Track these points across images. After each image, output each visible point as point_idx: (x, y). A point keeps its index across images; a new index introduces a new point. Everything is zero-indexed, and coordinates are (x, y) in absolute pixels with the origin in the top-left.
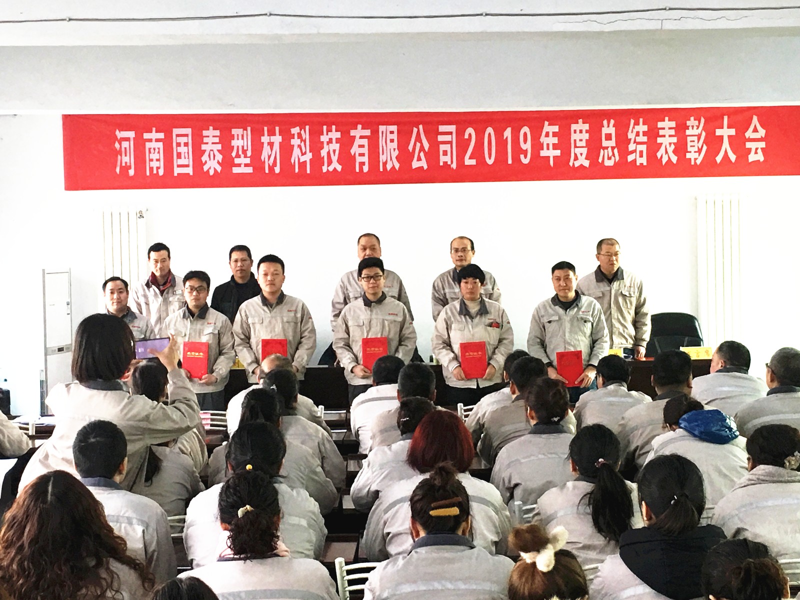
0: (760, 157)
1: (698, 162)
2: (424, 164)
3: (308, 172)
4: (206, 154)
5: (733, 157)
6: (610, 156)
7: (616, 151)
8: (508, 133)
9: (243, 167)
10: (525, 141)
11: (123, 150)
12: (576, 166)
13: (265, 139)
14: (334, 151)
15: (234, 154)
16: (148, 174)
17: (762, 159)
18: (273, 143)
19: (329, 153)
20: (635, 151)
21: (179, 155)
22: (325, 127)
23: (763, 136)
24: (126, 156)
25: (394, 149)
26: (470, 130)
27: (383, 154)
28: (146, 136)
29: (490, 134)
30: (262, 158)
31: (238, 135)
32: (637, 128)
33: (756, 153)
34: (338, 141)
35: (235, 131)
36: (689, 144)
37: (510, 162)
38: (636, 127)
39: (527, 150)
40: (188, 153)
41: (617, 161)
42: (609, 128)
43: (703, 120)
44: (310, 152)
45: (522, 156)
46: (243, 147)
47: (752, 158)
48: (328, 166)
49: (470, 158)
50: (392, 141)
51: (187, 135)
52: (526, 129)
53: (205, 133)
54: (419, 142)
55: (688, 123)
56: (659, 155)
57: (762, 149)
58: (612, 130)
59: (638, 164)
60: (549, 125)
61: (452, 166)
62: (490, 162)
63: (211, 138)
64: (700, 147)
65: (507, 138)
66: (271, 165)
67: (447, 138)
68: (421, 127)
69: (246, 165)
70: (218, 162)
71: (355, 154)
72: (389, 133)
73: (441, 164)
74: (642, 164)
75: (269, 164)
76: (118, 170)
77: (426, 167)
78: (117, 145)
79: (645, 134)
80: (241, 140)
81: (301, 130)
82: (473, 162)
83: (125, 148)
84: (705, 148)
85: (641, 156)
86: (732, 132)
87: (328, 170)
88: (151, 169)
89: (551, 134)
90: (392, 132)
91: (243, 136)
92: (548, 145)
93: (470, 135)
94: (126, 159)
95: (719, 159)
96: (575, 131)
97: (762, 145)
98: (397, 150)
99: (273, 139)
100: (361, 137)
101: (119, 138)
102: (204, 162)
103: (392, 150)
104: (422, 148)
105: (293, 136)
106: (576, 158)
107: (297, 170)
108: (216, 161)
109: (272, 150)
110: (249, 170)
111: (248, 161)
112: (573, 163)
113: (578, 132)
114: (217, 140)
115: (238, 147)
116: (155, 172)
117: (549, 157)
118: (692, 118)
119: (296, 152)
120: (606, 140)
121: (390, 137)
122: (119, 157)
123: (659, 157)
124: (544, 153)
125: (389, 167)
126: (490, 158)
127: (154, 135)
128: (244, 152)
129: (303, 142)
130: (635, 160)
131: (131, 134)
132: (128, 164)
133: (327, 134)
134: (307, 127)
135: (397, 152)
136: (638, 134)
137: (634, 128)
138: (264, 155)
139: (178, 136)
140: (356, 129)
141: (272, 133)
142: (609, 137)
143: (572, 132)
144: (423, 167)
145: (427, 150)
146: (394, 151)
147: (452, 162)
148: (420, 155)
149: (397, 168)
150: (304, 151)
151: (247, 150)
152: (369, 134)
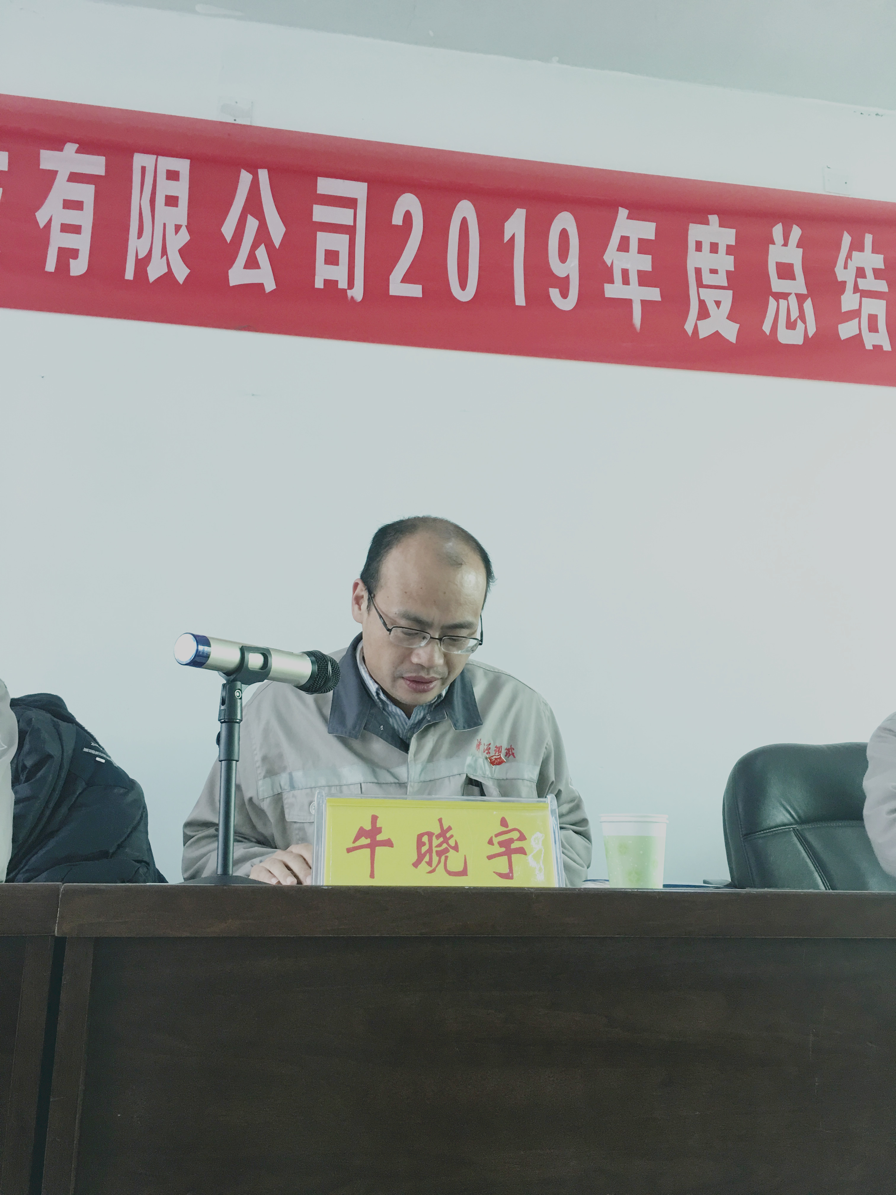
2: (265, 277)
6: (793, 318)
7: (808, 307)
8: (516, 225)
10: (563, 256)
12: (703, 335)
20: (856, 314)
25: (178, 228)
26: (410, 203)
27: (139, 236)
29: (464, 223)
32: (860, 259)
37: (520, 300)
38: (855, 254)
39: (568, 277)
41: (810, 335)
42: (786, 250)
45: (554, 294)
49: (406, 279)
50: (172, 201)
52: (565, 221)
54: (254, 215)
58: (794, 256)
59: (869, 346)
60: (630, 218)
61: (350, 293)
65: (513, 238)
67: (343, 216)
68: (263, 175)
71: (49, 224)
72: (163, 178)
73: (319, 284)
74: (877, 348)
77: (270, 286)
79: (879, 272)
82: (415, 291)
85: (873, 328)
89: (634, 245)
90: (173, 175)
92: (625, 271)
93: (408, 216)
96: (699, 246)
98: (184, 231)
100: (74, 177)
103: (170, 230)
104: (263, 236)
106: (703, 315)
112: (697, 328)
113: (706, 247)
117: (628, 302)
120: (779, 277)
121: (166, 188)
124: (614, 291)
125: (155, 271)
126: (463, 284)
130: (858, 339)
135: (184, 237)
136: (861, 273)
137: (849, 256)
140: (61, 151)
142: (786, 270)
143: (692, 245)
144: (261, 286)
145: (277, 242)
146: (176, 232)
147: (351, 284)
148: (257, 252)
149: (181, 278)
152: (100, 171)
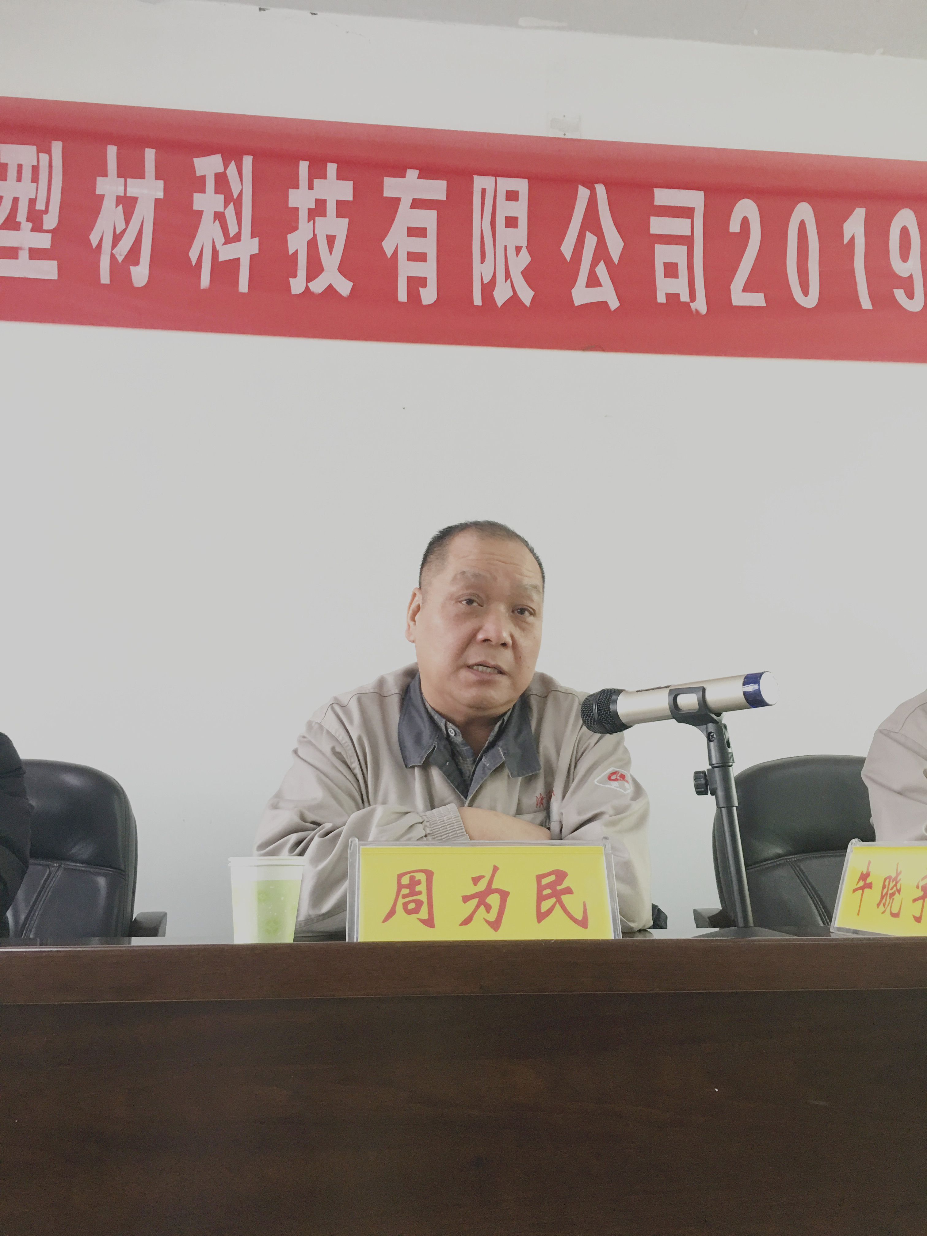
2: (608, 295)
3: (244, 291)
8: (855, 225)
9: (23, 259)
10: (905, 254)
13: (109, 186)
14: (331, 240)
18: (134, 199)
19: (312, 244)
22: (304, 167)
25: (518, 249)
26: (745, 209)
27: (483, 261)
29: (802, 225)
30: (94, 239)
31: (19, 165)
34: (342, 208)
35: (11, 154)
37: (866, 303)
39: (911, 277)
44: (253, 233)
46: (32, 202)
48: (310, 278)
49: (746, 289)
50: (511, 222)
52: (906, 218)
54: (592, 232)
61: (693, 306)
65: (853, 238)
66: (120, 259)
67: (679, 226)
68: (600, 189)
69: (35, 254)
71: (395, 253)
72: (503, 199)
73: (661, 298)
75: (113, 257)
77: (614, 304)
80: (29, 180)
81: (226, 166)
82: (757, 299)
87: (307, 287)
90: (512, 196)
91: (35, 169)
93: (745, 222)
98: (524, 252)
99: (135, 188)
100: (417, 204)
103: (511, 252)
104: (602, 252)
105: (200, 184)
107: (205, 283)
109: (128, 217)
110: (46, 271)
111: (44, 241)
115: (16, 199)
119: (208, 231)
121: (506, 209)
125: (501, 295)
126: (805, 289)
128: (36, 215)
129: (231, 205)
133: (311, 187)
134: (248, 157)
135: (525, 258)
138: (101, 232)
141: (131, 168)
144: (605, 303)
145: (616, 260)
146: (517, 254)
147: (693, 297)
148: (598, 270)
149: (526, 301)
150: (233, 230)
151: (46, 211)
152: (442, 196)
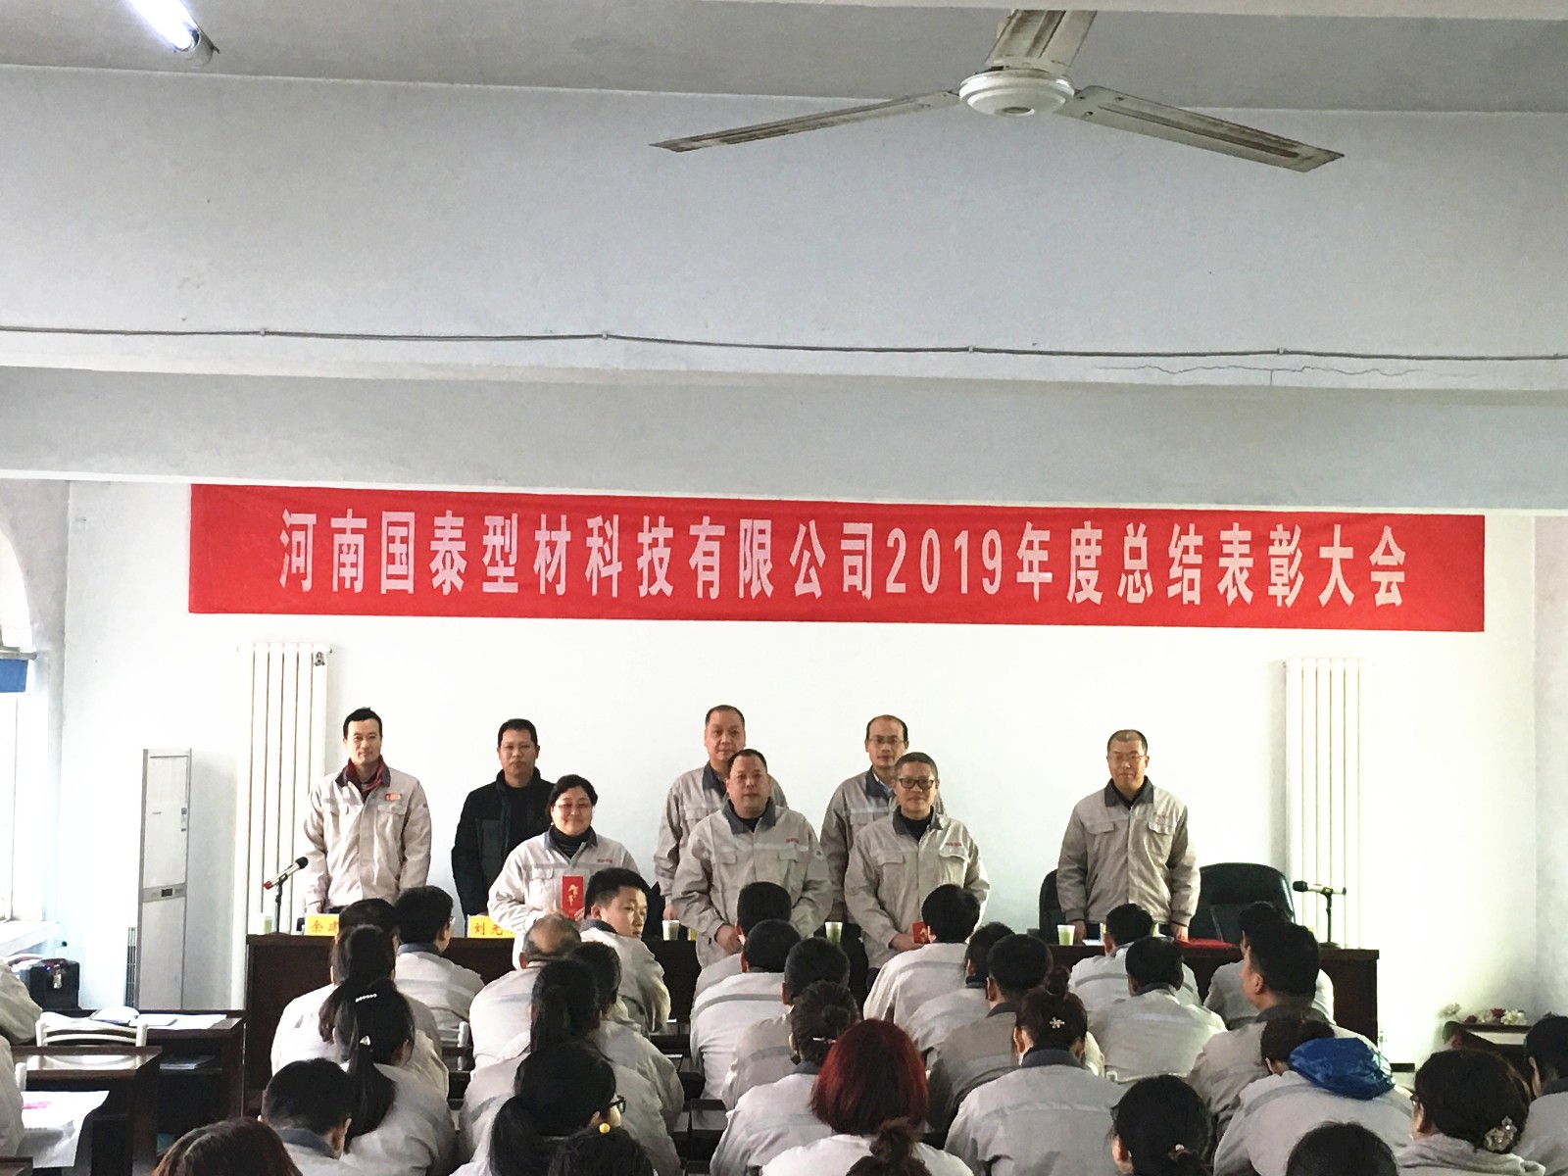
0: (1396, 598)
1: (1289, 602)
2: (815, 588)
3: (615, 594)
4: (439, 558)
5: (1348, 597)
6: (1137, 586)
7: (1148, 578)
8: (962, 540)
9: (501, 582)
10: (992, 556)
11: (295, 545)
12: (1078, 601)
13: (542, 536)
14: (661, 560)
15: (486, 560)
16: (335, 588)
17: (1398, 601)
18: (555, 543)
19: (651, 563)
20: (1180, 580)
21: (391, 559)
22: (646, 519)
23: (1401, 563)
24: (298, 555)
25: (765, 561)
26: (897, 533)
27: (745, 569)
28: (336, 523)
29: (931, 543)
30: (536, 568)
31: (495, 527)
32: (1185, 540)
33: (1389, 590)
34: (668, 543)
35: (489, 521)
36: (1274, 571)
37: (964, 590)
38: (1183, 537)
39: (994, 570)
40: (407, 554)
41: (1148, 595)
42: (1136, 539)
43: (1298, 531)
44: (619, 561)
45: (986, 582)
46: (503, 547)
47: (1381, 598)
48: (649, 586)
49: (897, 580)
50: (762, 546)
51: (406, 524)
52: (993, 535)
53: (439, 521)
54: (809, 550)
55: (1273, 535)
56: (1221, 588)
57: (1398, 584)
58: (1141, 542)
59: (1185, 602)
60: (1033, 529)
61: (863, 594)
62: (930, 589)
63: (448, 529)
64: (1292, 577)
65: (960, 548)
66: (550, 580)
67: (858, 545)
68: (812, 524)
69: (507, 579)
70: (459, 572)
71: (697, 566)
72: (756, 533)
73: (846, 589)
74: (1191, 603)
75: (546, 579)
76: (283, 580)
77: (818, 594)
78: (284, 538)
79: (1198, 550)
80: (500, 535)
81: (604, 522)
82: (901, 588)
83: (299, 543)
84: (1300, 579)
85: (1191, 587)
86: (1348, 553)
87: (648, 592)
88: (342, 580)
89: (1036, 545)
90: (762, 532)
91: (503, 528)
92: (1031, 563)
93: (897, 541)
94: (298, 562)
95: (1324, 597)
96: (1078, 542)
97: (1400, 577)
98: (769, 562)
99: (555, 536)
100: (709, 538)
101: (288, 526)
102: (434, 571)
103: (762, 562)
104: (813, 561)
105: (590, 533)
106: (1079, 588)
107: (595, 591)
108: (455, 569)
109: (552, 555)
110: (512, 588)
111: (510, 572)
112: (1074, 598)
113: (1083, 542)
114: (458, 534)
115: (494, 547)
116: (348, 585)
117: (1032, 584)
118: (1280, 527)
119: (595, 559)
120: (1131, 558)
121: (758, 539)
122: (287, 557)
123: (1222, 591)
124: (1023, 577)
125: (755, 591)
126: (930, 581)
127: (349, 522)
128: (505, 556)
129: (607, 544)
130: (1180, 595)
131: (310, 519)
132: (302, 571)
133: (650, 531)
134: (616, 518)
135: (769, 566)
136: (1186, 550)
137: (1179, 538)
138: (539, 563)
139: (390, 524)
140: (701, 523)
141: (554, 526)
142: (1135, 553)
143: (1074, 542)
144: (813, 593)
145: (821, 565)
146: (765, 564)
147: (864, 587)
148: (810, 571)
149: (769, 593)
150: (608, 559)
151: (510, 553)
152: (723, 533)
